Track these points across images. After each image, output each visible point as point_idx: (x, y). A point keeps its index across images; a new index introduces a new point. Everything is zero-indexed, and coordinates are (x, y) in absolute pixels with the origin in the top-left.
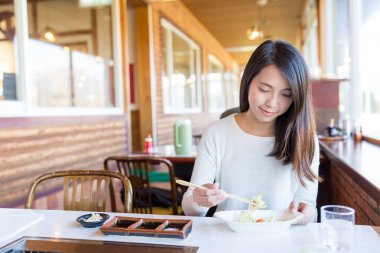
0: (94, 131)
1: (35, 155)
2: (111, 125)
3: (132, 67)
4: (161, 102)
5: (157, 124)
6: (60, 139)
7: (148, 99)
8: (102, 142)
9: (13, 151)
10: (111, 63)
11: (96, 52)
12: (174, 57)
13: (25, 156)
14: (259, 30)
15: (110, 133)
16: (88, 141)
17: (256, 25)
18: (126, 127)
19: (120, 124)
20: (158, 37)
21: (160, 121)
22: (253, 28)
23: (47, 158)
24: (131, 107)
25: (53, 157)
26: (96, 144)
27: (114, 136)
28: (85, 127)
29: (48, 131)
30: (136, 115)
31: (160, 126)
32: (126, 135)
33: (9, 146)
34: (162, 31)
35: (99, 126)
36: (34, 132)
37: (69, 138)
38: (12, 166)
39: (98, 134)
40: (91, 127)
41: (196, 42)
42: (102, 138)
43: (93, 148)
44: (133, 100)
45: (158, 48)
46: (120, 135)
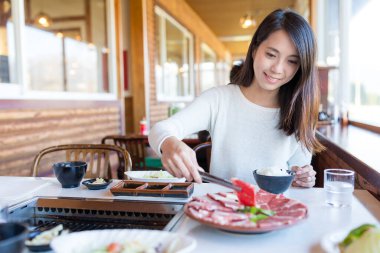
0: (88, 116)
1: (31, 137)
2: (105, 110)
3: (125, 53)
4: (154, 89)
5: (150, 111)
6: (55, 122)
7: (142, 86)
8: (96, 127)
9: (10, 133)
10: (105, 50)
11: (89, 40)
12: (167, 45)
13: (22, 138)
14: (252, 18)
15: (104, 118)
16: (83, 125)
17: (249, 14)
18: (120, 113)
19: (114, 109)
20: (152, 24)
21: (154, 107)
22: (246, 17)
23: (43, 141)
24: (124, 94)
25: (48, 139)
26: (90, 129)
27: (108, 121)
28: (79, 112)
29: (45, 114)
30: (129, 101)
31: (153, 113)
32: (120, 120)
33: (7, 127)
34: (155, 19)
35: (93, 111)
36: (31, 115)
37: (64, 122)
38: (9, 147)
39: (92, 119)
40: (86, 112)
41: (189, 30)
42: (96, 123)
43: (88, 132)
44: (126, 87)
45: (152, 35)
46: (114, 121)
